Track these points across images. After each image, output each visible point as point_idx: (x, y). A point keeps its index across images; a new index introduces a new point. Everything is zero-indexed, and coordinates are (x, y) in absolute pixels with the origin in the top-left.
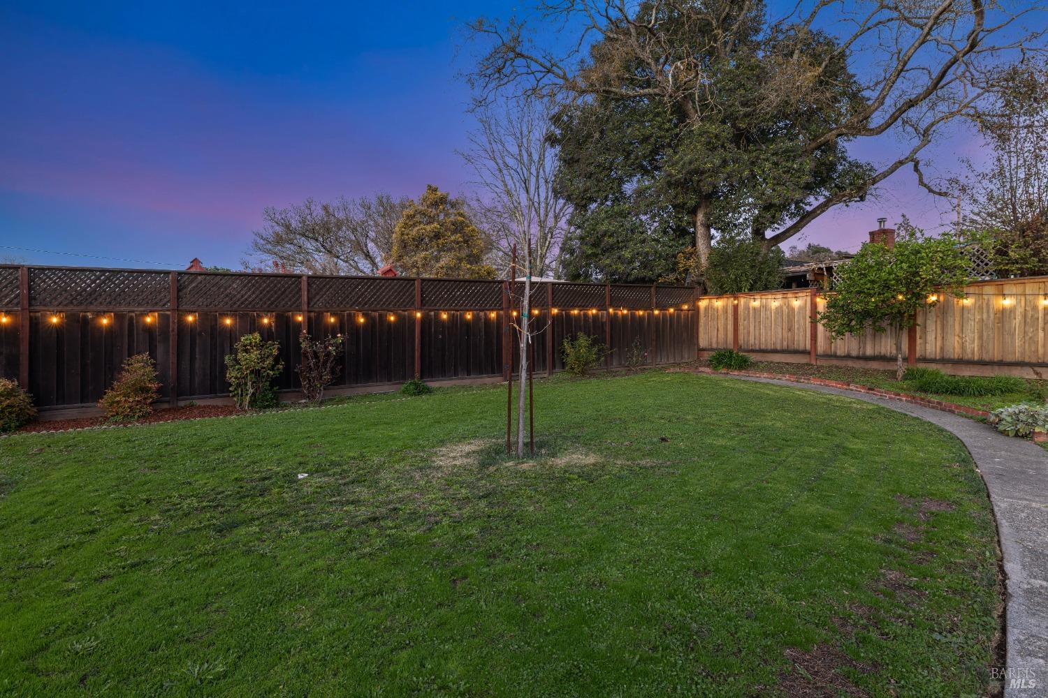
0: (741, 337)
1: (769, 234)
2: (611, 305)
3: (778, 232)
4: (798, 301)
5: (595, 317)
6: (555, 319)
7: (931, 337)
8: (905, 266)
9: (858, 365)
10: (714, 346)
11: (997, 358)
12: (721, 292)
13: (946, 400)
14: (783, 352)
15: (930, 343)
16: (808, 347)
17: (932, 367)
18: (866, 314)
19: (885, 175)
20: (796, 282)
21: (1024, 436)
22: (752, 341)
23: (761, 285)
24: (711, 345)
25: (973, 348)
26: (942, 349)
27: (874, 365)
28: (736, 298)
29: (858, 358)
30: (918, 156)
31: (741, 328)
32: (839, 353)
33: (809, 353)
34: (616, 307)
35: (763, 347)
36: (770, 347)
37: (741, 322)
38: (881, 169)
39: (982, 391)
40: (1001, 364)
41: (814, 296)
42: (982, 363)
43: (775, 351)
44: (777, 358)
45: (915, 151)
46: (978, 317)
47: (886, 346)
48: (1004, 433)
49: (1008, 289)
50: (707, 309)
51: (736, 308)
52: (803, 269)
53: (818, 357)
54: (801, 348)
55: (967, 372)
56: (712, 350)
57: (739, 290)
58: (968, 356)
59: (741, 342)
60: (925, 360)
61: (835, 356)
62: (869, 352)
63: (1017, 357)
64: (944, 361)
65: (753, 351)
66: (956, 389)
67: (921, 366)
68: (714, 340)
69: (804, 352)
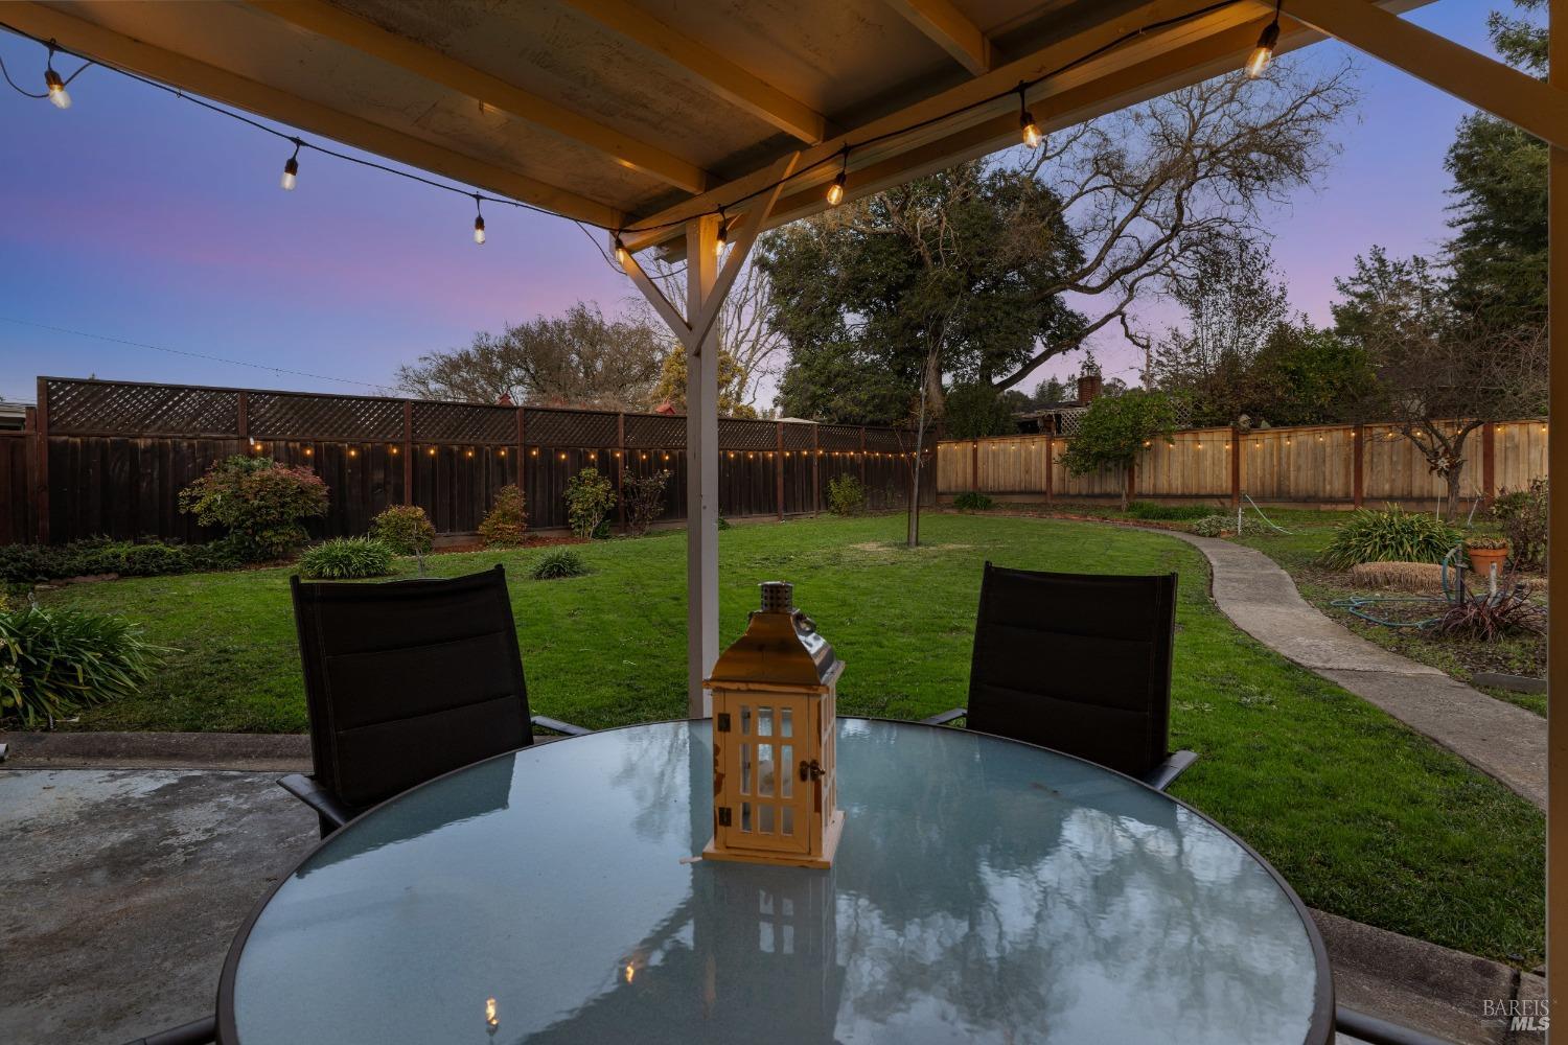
0: (980, 480)
1: (996, 380)
2: (865, 448)
3: (1005, 378)
4: (1036, 446)
5: (852, 458)
6: (821, 458)
7: (1145, 476)
8: (1130, 416)
9: (1088, 502)
10: (953, 489)
11: (1194, 492)
12: (961, 437)
13: (1162, 522)
14: (1021, 493)
15: (1145, 483)
16: (1044, 488)
17: (1147, 501)
18: (1101, 456)
19: (1097, 326)
20: (1028, 428)
21: (1215, 536)
22: (991, 483)
23: (1000, 431)
24: (950, 488)
25: (1177, 486)
26: (1155, 486)
27: (1102, 502)
28: (975, 442)
29: (1088, 496)
30: (1125, 309)
31: (980, 472)
32: (1072, 492)
33: (1045, 493)
34: (872, 451)
35: (1002, 489)
36: (1009, 489)
37: (980, 464)
38: (1094, 322)
39: (1188, 515)
40: (1198, 496)
41: (1050, 440)
42: (1183, 496)
43: (1013, 493)
44: (1016, 499)
45: (1122, 306)
46: (1181, 459)
47: (1112, 485)
48: (1203, 535)
49: (1202, 436)
50: (945, 453)
51: (975, 451)
52: (1032, 415)
53: (1053, 496)
54: (1038, 488)
55: (1174, 504)
56: (951, 493)
57: (979, 435)
58: (1174, 492)
59: (980, 484)
60: (1141, 495)
61: (1068, 495)
62: (1097, 490)
63: (1208, 490)
64: (1156, 496)
65: (993, 493)
66: (1167, 515)
67: (1139, 500)
68: (953, 484)
69: (1041, 493)
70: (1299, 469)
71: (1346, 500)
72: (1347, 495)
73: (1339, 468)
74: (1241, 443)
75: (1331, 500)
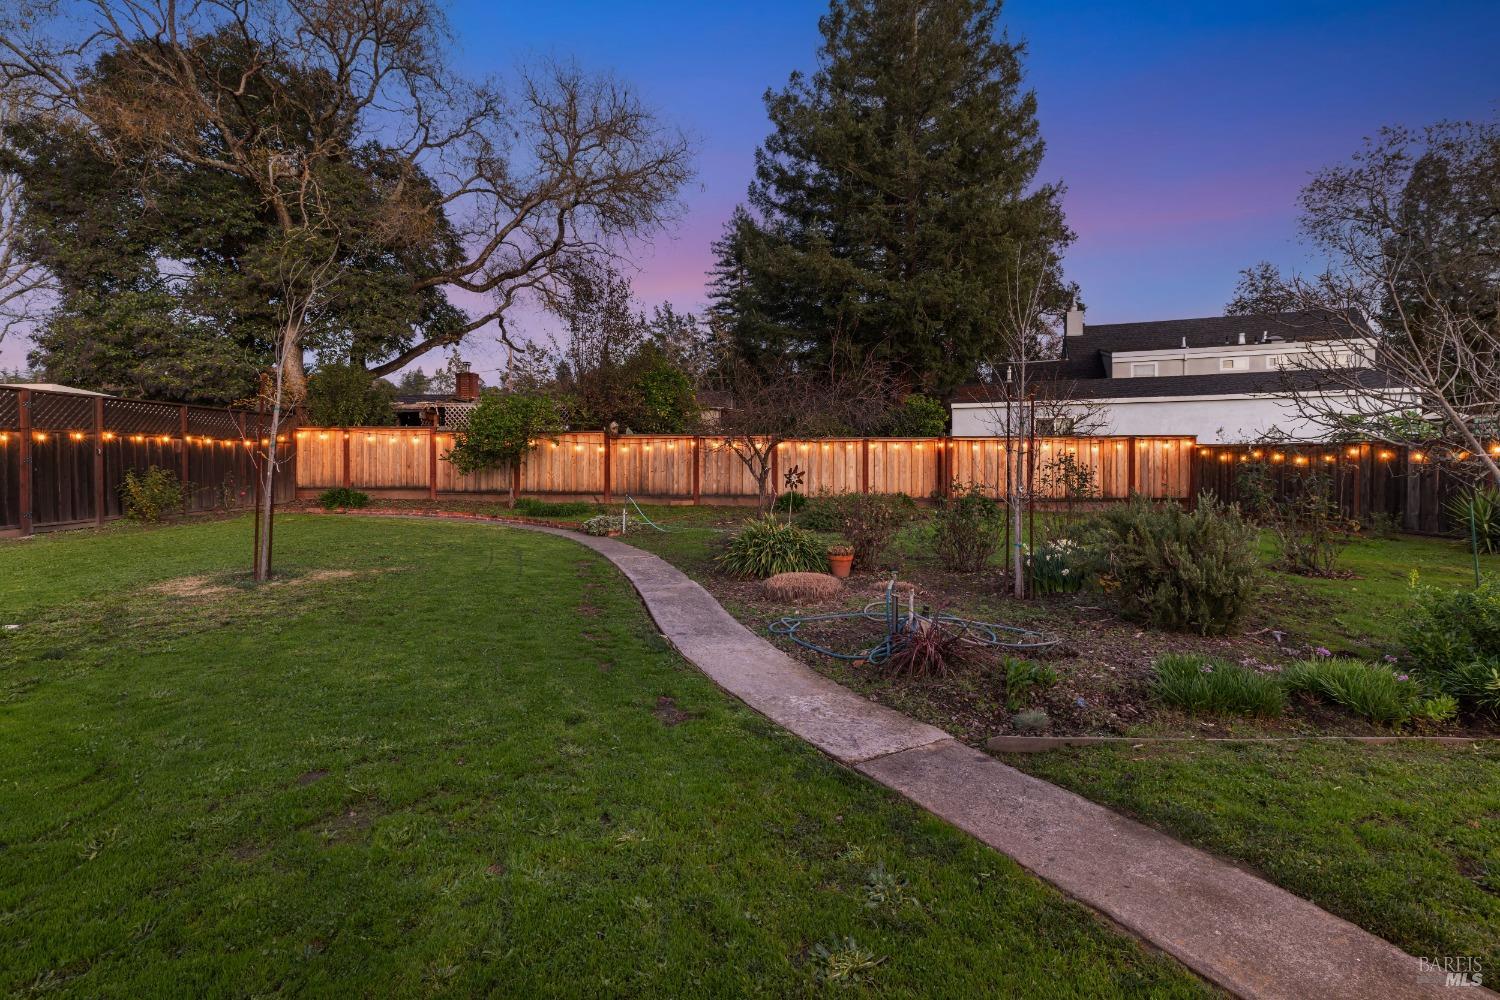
0: (353, 474)
1: (371, 365)
2: (188, 432)
3: (382, 364)
4: (418, 439)
5: (166, 447)
6: (108, 447)
7: (530, 473)
8: (520, 416)
9: (475, 498)
10: (318, 484)
11: (574, 489)
12: (329, 424)
13: (552, 520)
14: (401, 488)
15: (530, 479)
16: (428, 483)
17: (533, 498)
18: (490, 454)
19: (477, 325)
20: (409, 420)
21: (604, 535)
22: (366, 477)
23: (377, 420)
24: (314, 481)
25: (558, 483)
26: (538, 484)
27: (487, 498)
28: (346, 432)
29: (474, 493)
30: (502, 313)
31: (352, 464)
32: (458, 488)
33: (429, 489)
34: (196, 435)
35: (380, 484)
36: (388, 484)
37: (353, 456)
38: (474, 319)
39: (572, 512)
40: (577, 493)
41: (434, 433)
42: (564, 493)
43: (393, 488)
44: (396, 495)
45: (500, 309)
46: (562, 459)
47: (499, 481)
48: (593, 534)
49: (581, 438)
50: (307, 443)
51: (346, 443)
52: (413, 406)
53: (438, 493)
54: (421, 484)
55: (556, 501)
56: (315, 488)
57: (351, 423)
58: (556, 488)
59: (353, 479)
60: (526, 492)
61: (454, 492)
62: (484, 487)
63: (584, 488)
64: (540, 493)
65: (367, 489)
66: (554, 512)
67: (523, 497)
68: (318, 478)
69: (424, 489)
70: (655, 471)
71: (688, 497)
72: (689, 493)
73: (683, 469)
74: (612, 447)
75: (678, 497)
